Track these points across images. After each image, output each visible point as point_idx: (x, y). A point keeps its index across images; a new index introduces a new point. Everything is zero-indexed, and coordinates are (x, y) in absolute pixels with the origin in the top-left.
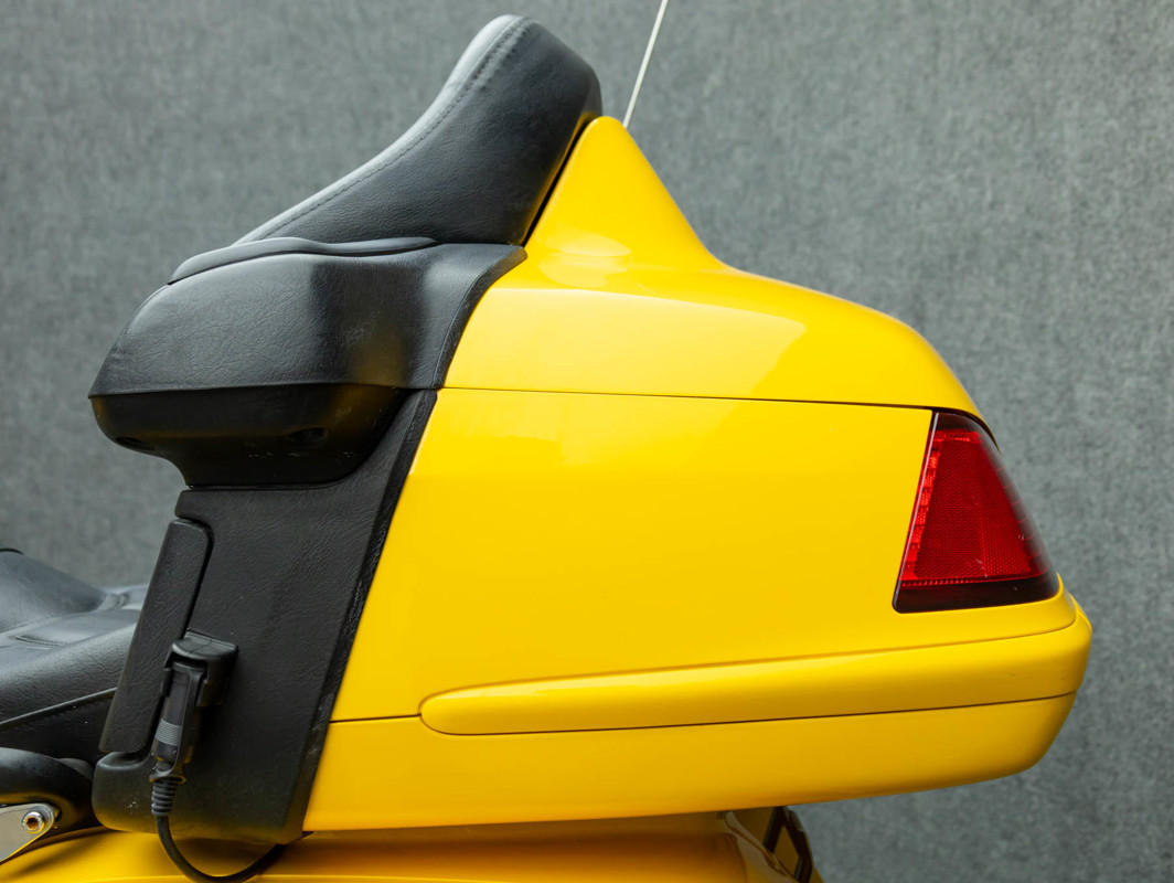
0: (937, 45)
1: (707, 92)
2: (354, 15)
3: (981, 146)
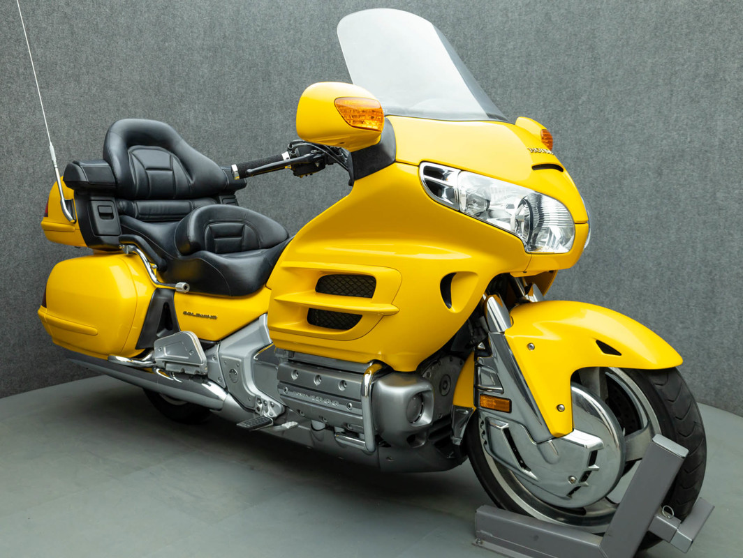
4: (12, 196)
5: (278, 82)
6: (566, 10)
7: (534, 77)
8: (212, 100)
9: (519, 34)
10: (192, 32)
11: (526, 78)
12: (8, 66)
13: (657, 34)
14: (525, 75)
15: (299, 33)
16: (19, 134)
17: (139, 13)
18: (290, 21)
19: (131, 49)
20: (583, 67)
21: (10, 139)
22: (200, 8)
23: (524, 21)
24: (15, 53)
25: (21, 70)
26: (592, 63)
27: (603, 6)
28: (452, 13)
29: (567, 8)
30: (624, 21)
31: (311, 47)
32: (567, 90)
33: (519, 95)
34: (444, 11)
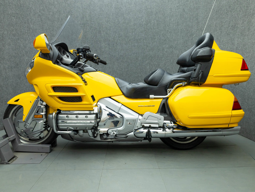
0: (221, 33)
1: (193, 37)
2: (152, 28)
3: (226, 42)
4: (24, 68)
5: (103, 33)
6: (189, 7)
7: (180, 29)
8: (84, 39)
9: (175, 16)
10: (77, 19)
11: (177, 30)
12: (22, 30)
13: (217, 13)
14: (177, 29)
15: (109, 19)
16: (26, 50)
17: (61, 14)
18: (106, 15)
19: (59, 24)
20: (194, 25)
21: (24, 51)
22: (79, 12)
23: (177, 12)
24: (24, 26)
25: (26, 31)
26: (197, 24)
27: (201, 5)
28: (155, 10)
29: (189, 6)
30: (207, 10)
31: (113, 22)
32: (190, 33)
33: (175, 35)
34: (152, 10)
